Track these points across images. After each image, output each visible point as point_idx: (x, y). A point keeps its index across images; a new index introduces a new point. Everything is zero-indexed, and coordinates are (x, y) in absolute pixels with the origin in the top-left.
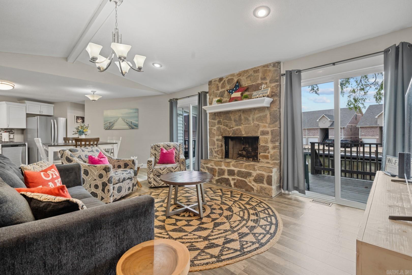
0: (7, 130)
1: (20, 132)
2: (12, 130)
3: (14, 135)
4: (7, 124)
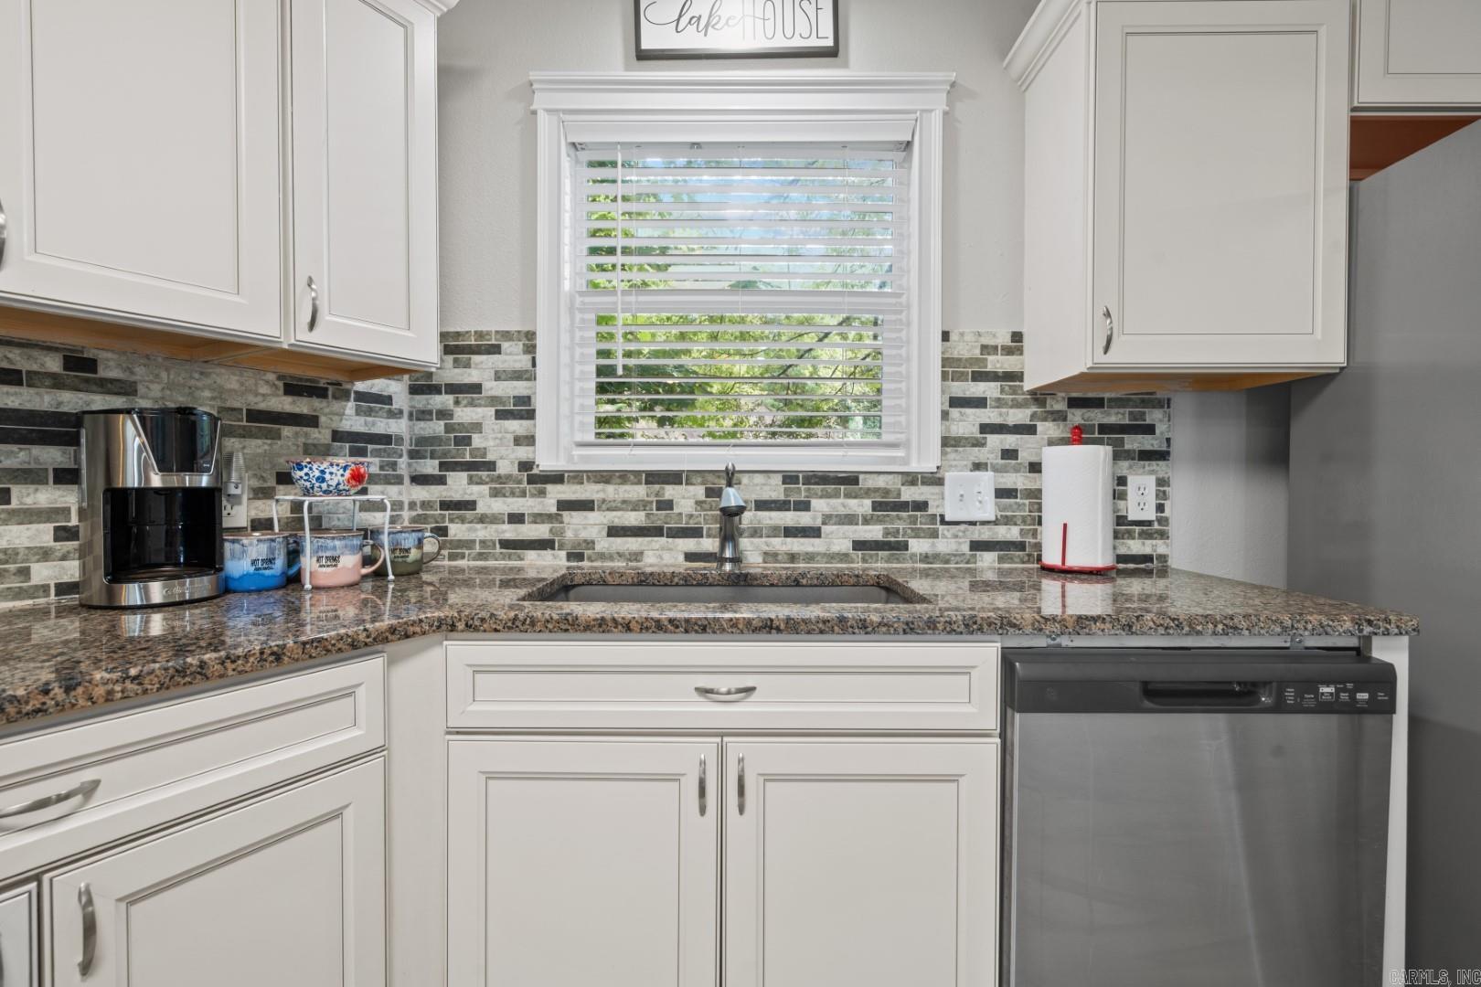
0: (1097, 417)
1: (1232, 432)
2: (1153, 416)
3: (1162, 482)
4: (1100, 311)
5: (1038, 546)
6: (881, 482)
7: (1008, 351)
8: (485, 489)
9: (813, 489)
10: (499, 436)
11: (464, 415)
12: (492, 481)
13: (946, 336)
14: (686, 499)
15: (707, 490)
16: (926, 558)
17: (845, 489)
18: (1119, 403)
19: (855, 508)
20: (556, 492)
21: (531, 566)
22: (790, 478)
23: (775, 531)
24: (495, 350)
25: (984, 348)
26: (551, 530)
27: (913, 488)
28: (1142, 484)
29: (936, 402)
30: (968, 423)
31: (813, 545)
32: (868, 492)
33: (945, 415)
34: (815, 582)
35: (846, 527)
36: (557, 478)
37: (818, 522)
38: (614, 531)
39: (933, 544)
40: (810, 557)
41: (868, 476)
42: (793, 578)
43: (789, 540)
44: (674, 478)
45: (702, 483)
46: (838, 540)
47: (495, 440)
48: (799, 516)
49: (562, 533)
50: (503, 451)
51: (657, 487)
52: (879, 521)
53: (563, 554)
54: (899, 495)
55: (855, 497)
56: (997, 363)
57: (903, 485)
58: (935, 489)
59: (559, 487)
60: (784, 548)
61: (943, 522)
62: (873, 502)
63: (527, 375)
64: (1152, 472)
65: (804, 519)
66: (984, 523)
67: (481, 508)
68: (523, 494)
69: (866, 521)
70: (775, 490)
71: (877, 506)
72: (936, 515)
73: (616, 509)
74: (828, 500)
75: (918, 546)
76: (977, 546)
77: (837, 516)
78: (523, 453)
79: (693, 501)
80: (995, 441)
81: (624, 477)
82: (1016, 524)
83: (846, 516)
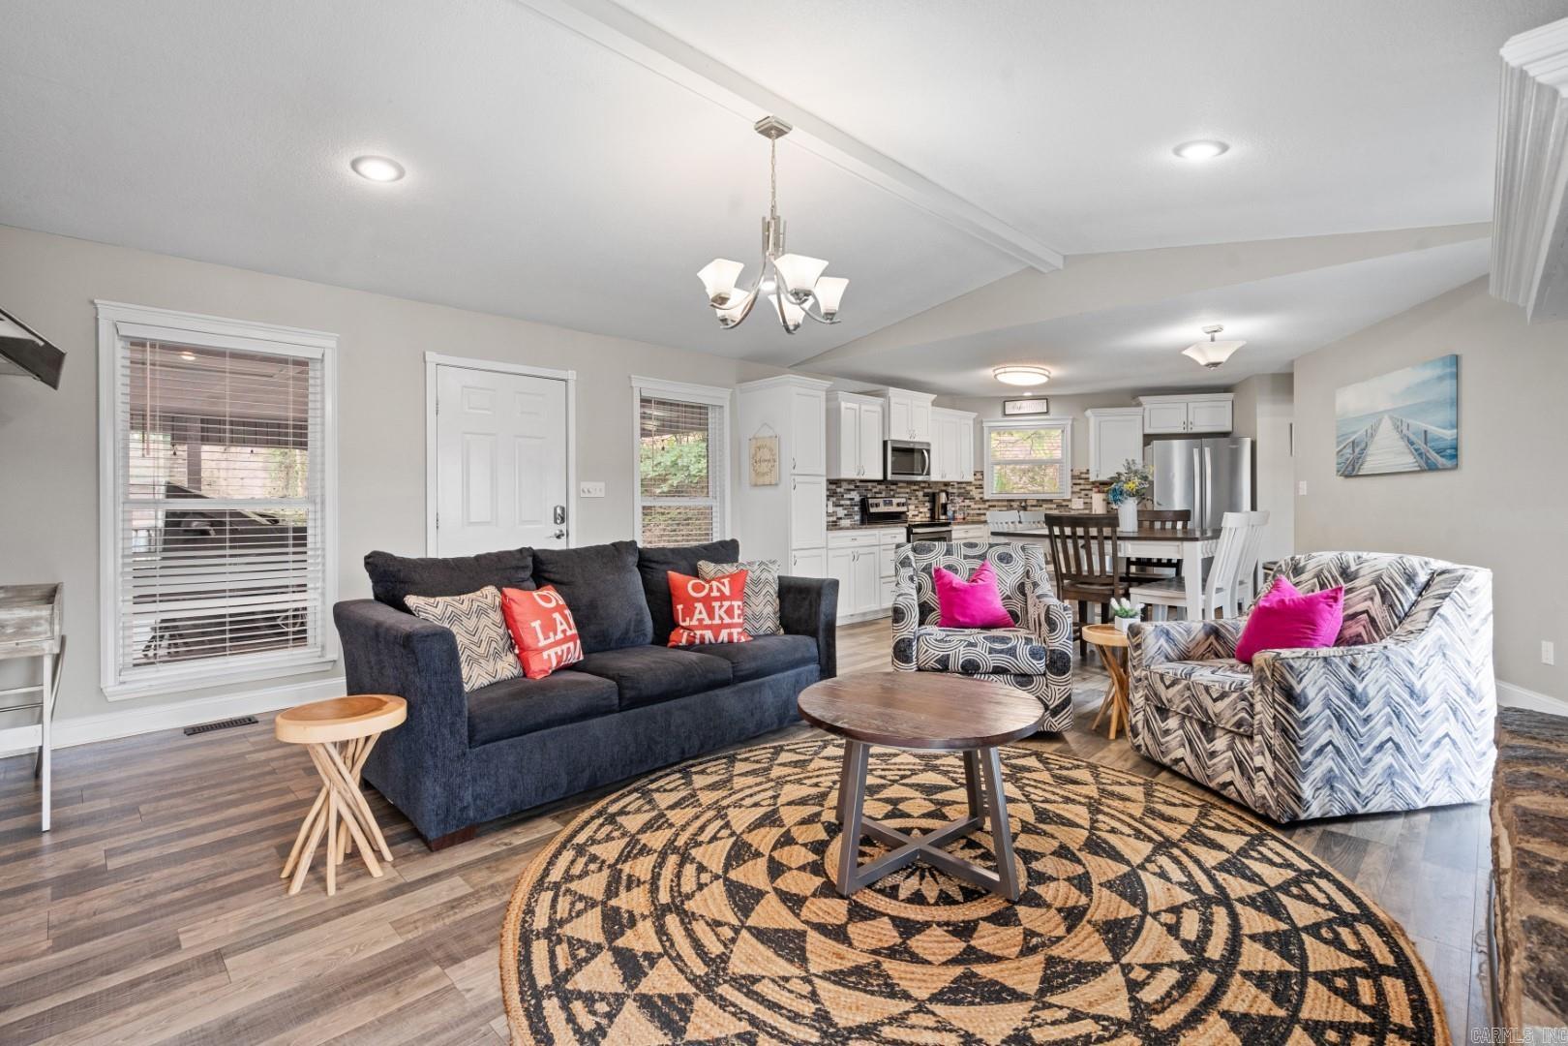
6: (1058, 501)
7: (1086, 474)
11: (968, 488)
13: (1072, 471)
19: (1052, 506)
20: (988, 504)
22: (1038, 500)
25: (1081, 473)
27: (1065, 502)
29: (1070, 485)
30: (1077, 488)
33: (1072, 487)
44: (1013, 500)
47: (975, 493)
56: (1083, 476)
57: (1063, 502)
63: (982, 480)
70: (1035, 503)
80: (1083, 493)
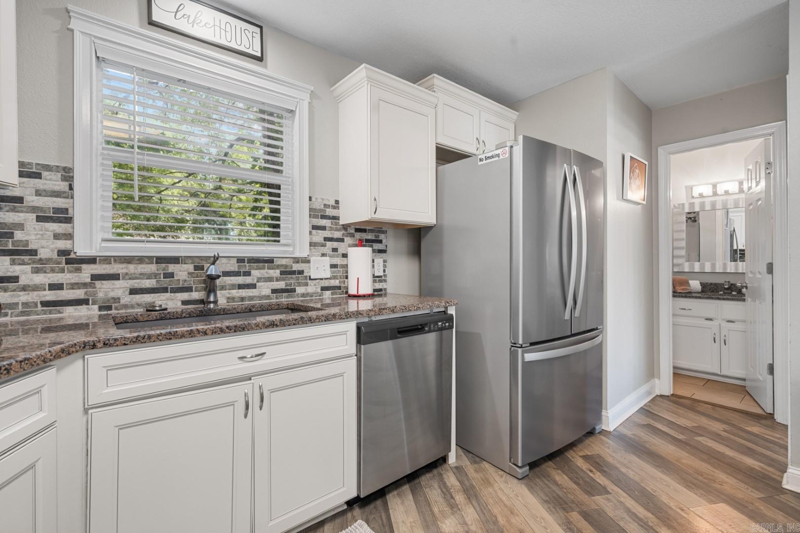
2: (382, 236)
3: (385, 261)
4: (373, 199)
5: (347, 288)
6: (284, 262)
7: (334, 208)
8: (28, 268)
9: (252, 265)
10: (41, 233)
11: (7, 217)
12: (34, 262)
13: (310, 198)
14: (182, 272)
15: (195, 266)
16: (303, 295)
17: (267, 265)
18: (371, 231)
19: (272, 274)
20: (88, 271)
21: (69, 317)
22: (240, 260)
23: (232, 287)
24: (38, 176)
25: (325, 205)
26: (86, 293)
27: (298, 264)
28: (379, 261)
29: (307, 228)
30: (319, 236)
31: (253, 293)
32: (278, 267)
33: (310, 232)
34: (259, 309)
35: (268, 283)
36: (92, 260)
37: (255, 281)
38: (133, 291)
39: (306, 289)
40: (251, 298)
41: (278, 259)
42: (248, 308)
43: (240, 290)
44: (175, 260)
45: (192, 263)
46: (265, 289)
47: (36, 235)
48: (246, 279)
49: (95, 294)
50: (44, 243)
51: (163, 265)
52: (283, 280)
53: (96, 307)
54: (292, 268)
55: (273, 269)
56: (330, 212)
57: (293, 263)
58: (307, 265)
59: (92, 266)
60: (238, 295)
61: (310, 279)
62: (280, 271)
63: (65, 195)
64: (382, 258)
65: (248, 280)
66: (326, 279)
67: (23, 281)
68: (62, 271)
69: (277, 280)
70: (233, 266)
71: (282, 273)
72: (307, 276)
73: (136, 278)
74: (260, 271)
75: (300, 290)
76: (324, 289)
77: (264, 278)
78: (63, 244)
79: (186, 273)
80: (329, 244)
81: (141, 260)
82: (337, 279)
83: (268, 278)
